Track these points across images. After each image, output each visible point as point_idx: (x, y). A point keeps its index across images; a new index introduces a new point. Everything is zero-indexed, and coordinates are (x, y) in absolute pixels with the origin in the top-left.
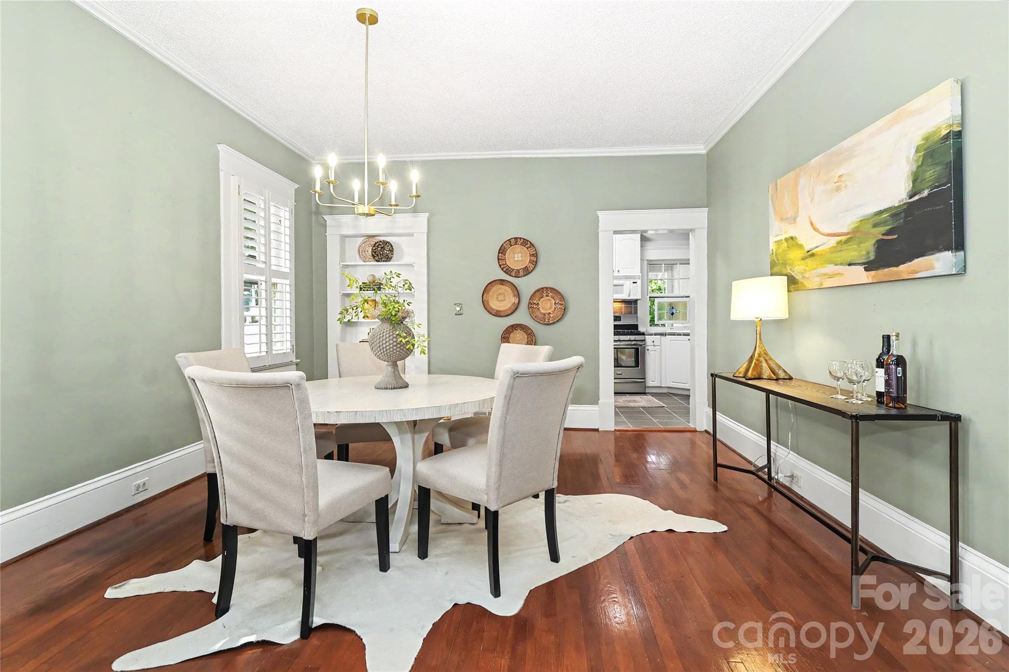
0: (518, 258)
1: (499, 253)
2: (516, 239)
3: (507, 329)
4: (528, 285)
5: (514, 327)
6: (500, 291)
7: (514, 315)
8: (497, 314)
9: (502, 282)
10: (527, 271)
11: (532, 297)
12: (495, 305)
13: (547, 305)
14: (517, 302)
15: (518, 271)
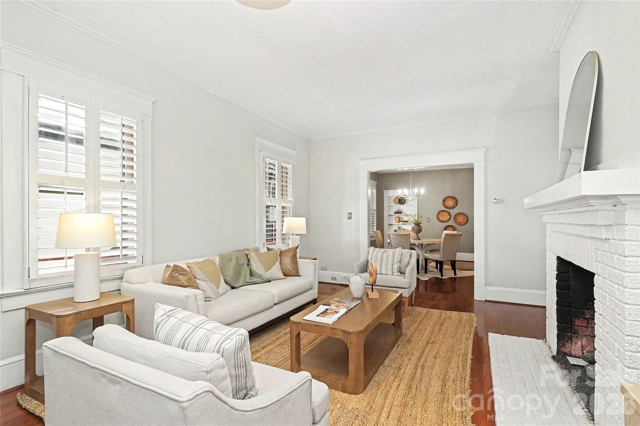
0: (450, 203)
1: (443, 201)
2: (449, 196)
3: (446, 227)
4: (453, 212)
5: (448, 226)
6: (443, 214)
7: (449, 222)
8: (442, 222)
9: (444, 211)
10: (453, 207)
11: (455, 216)
12: (442, 219)
13: (460, 219)
14: (449, 217)
15: (450, 207)
